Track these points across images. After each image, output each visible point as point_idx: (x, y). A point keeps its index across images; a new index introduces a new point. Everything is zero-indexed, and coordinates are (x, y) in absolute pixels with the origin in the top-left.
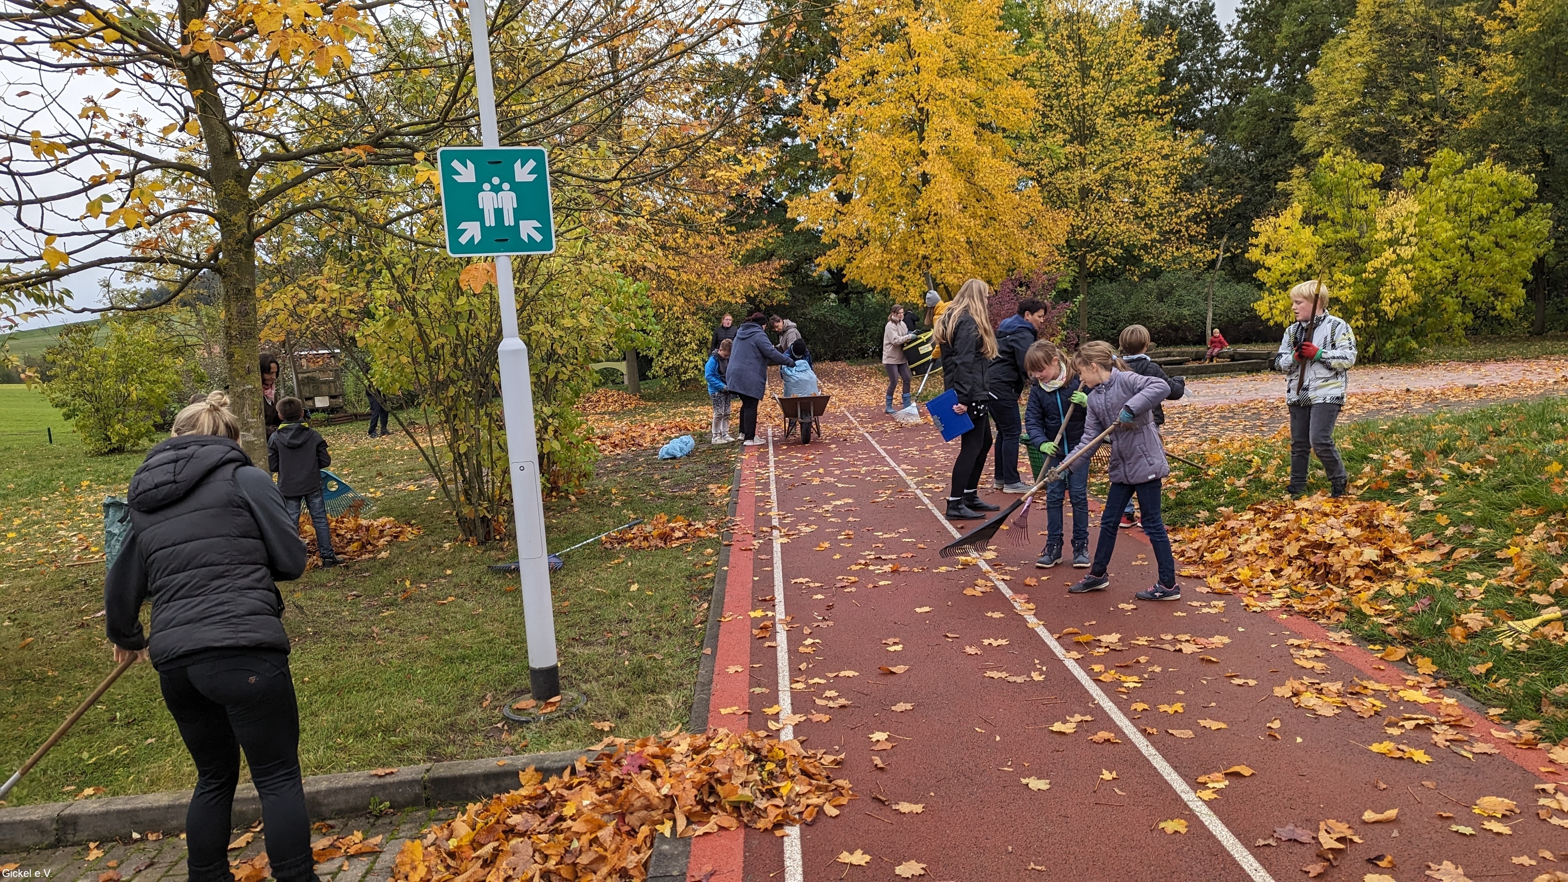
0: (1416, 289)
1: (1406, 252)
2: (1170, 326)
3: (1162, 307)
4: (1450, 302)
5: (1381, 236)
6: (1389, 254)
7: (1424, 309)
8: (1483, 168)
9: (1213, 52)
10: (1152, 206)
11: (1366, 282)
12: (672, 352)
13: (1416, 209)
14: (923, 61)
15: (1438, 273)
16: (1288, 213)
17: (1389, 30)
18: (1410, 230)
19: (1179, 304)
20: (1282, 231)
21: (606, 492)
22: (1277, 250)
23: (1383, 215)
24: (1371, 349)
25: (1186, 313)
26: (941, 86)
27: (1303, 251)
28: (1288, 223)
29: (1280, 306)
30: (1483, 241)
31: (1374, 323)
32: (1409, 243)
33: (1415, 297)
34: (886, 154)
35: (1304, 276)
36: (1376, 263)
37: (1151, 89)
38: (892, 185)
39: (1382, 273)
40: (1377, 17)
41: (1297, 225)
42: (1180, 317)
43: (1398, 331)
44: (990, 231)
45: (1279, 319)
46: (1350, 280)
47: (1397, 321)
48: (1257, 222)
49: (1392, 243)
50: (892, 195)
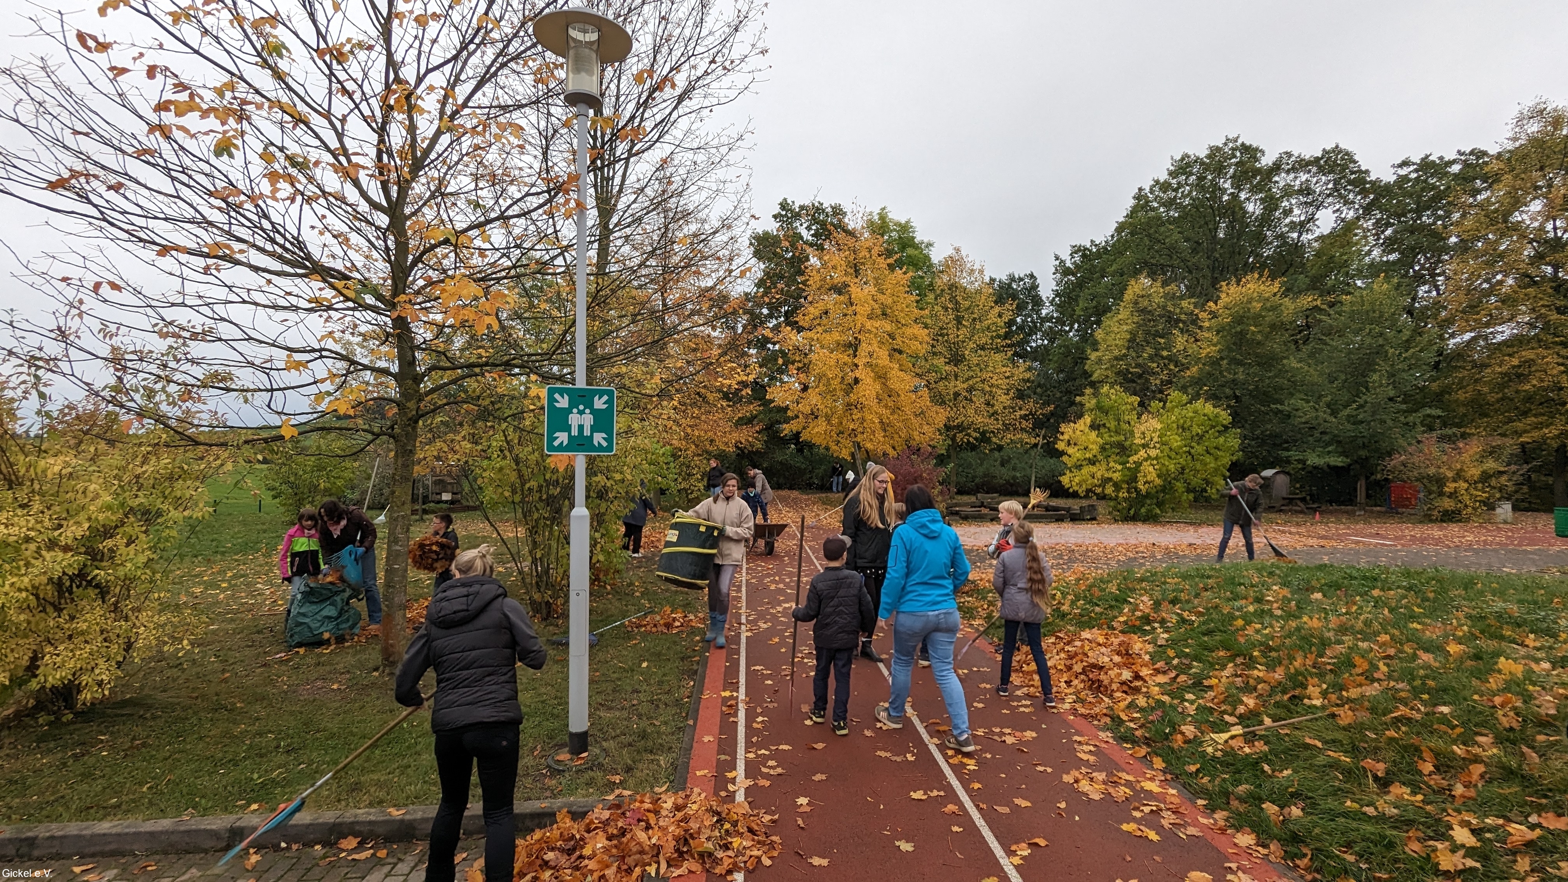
0: (1159, 476)
1: (1153, 453)
2: (1008, 482)
3: (1004, 470)
4: (1180, 486)
5: (1137, 441)
6: (1142, 453)
7: (1163, 489)
8: (1199, 404)
9: (1038, 312)
10: (998, 407)
11: (1129, 469)
12: (684, 479)
13: (1159, 426)
14: (858, 309)
15: (1172, 467)
16: (1081, 421)
17: (1143, 311)
18: (1156, 439)
19: (1014, 469)
20: (1078, 433)
21: (631, 584)
22: (1075, 444)
23: (1139, 428)
24: (1132, 512)
25: (1018, 475)
26: (869, 325)
27: (1091, 446)
28: (1082, 428)
29: (1077, 480)
30: (1199, 449)
31: (1134, 495)
32: (1155, 447)
33: (1158, 481)
34: (833, 363)
35: (1092, 462)
36: (1135, 458)
37: (999, 336)
38: (835, 383)
39: (1138, 464)
40: (1136, 303)
41: (1087, 430)
42: (1014, 478)
43: (1148, 502)
44: (896, 416)
45: (1076, 488)
46: (1120, 467)
47: (1148, 495)
48: (1063, 425)
49: (1144, 446)
50: (835, 389)
